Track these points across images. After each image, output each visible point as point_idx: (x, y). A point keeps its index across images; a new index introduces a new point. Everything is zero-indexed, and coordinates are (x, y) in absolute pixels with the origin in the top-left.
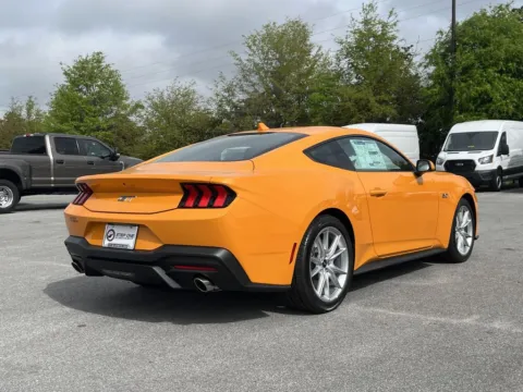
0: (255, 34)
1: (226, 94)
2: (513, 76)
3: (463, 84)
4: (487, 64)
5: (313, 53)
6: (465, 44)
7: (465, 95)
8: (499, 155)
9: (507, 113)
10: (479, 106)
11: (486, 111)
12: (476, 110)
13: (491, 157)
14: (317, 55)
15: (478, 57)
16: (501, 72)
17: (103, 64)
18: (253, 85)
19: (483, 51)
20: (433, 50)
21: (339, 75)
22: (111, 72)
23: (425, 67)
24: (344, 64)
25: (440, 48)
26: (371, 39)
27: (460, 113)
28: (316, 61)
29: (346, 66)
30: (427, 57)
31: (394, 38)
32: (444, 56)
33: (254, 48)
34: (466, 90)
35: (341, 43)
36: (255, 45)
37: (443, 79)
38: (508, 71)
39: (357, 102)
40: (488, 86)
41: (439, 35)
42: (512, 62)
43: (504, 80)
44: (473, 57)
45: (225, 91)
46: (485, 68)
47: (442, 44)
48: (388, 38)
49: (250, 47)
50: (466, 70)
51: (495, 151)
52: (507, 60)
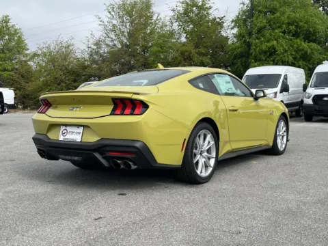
0: (113, 3)
1: (95, 47)
2: (293, 36)
3: (257, 41)
4: (274, 26)
5: (155, 18)
6: (260, 12)
7: (258, 49)
8: (281, 92)
9: (288, 62)
10: (268, 57)
11: (273, 61)
12: (266, 60)
13: (276, 93)
14: (157, 19)
15: (269, 22)
16: (284, 32)
17: (10, 25)
18: (112, 41)
19: (272, 16)
20: (238, 17)
21: (172, 34)
22: (16, 30)
23: (232, 29)
24: (175, 26)
25: (242, 15)
26: (194, 8)
27: (255, 62)
28: (156, 24)
29: (177, 28)
30: (233, 21)
31: (210, 8)
32: (245, 21)
33: (113, 13)
34: (259, 45)
35: (173, 10)
36: (113, 11)
37: (243, 37)
38: (289, 32)
39: (182, 53)
40: (275, 42)
41: (242, 5)
42: (292, 25)
43: (287, 39)
44: (265, 21)
45: (95, 45)
46: (273, 29)
47: (244, 12)
48: (207, 8)
49: (110, 12)
50: (260, 31)
51: (278, 89)
52: (289, 24)
